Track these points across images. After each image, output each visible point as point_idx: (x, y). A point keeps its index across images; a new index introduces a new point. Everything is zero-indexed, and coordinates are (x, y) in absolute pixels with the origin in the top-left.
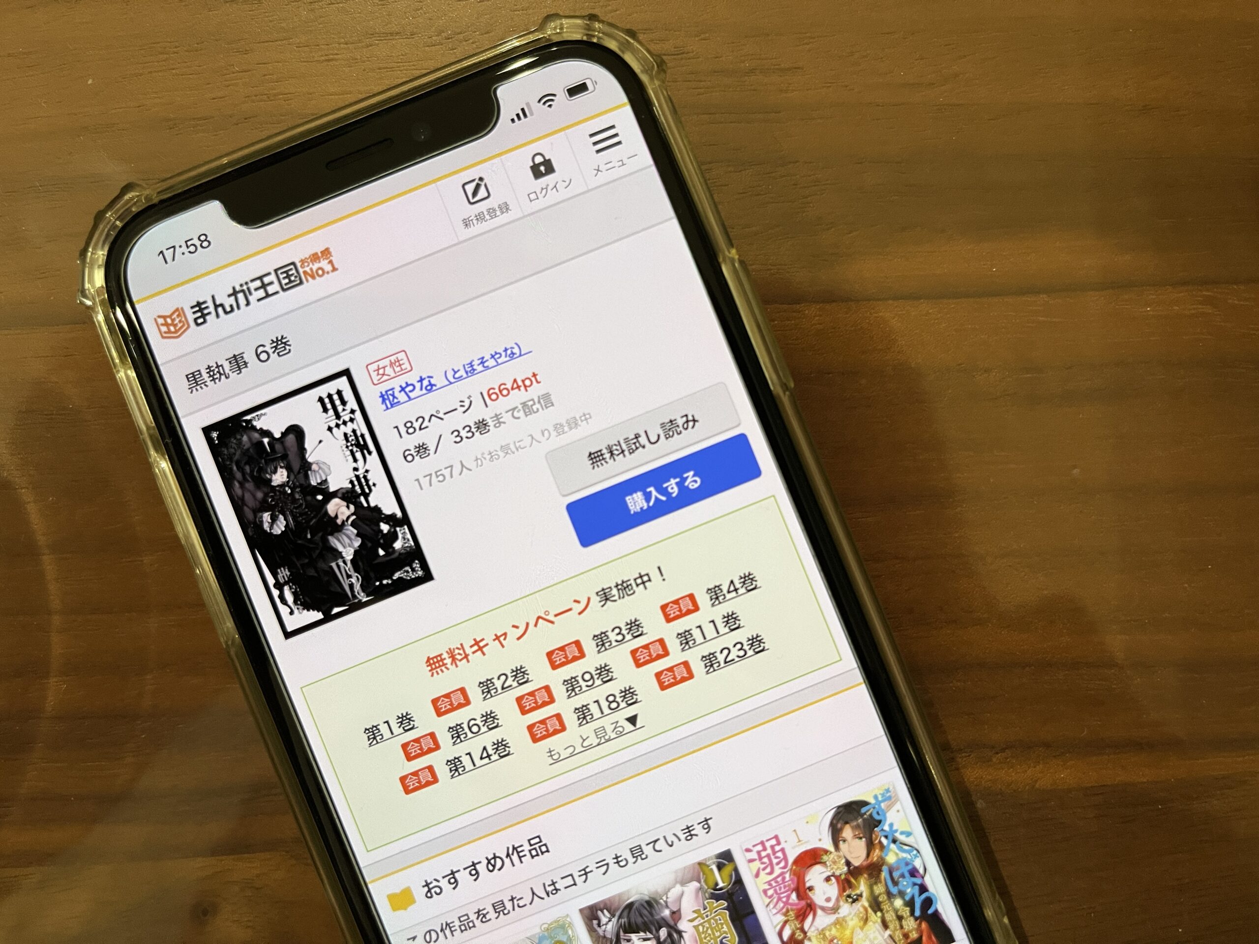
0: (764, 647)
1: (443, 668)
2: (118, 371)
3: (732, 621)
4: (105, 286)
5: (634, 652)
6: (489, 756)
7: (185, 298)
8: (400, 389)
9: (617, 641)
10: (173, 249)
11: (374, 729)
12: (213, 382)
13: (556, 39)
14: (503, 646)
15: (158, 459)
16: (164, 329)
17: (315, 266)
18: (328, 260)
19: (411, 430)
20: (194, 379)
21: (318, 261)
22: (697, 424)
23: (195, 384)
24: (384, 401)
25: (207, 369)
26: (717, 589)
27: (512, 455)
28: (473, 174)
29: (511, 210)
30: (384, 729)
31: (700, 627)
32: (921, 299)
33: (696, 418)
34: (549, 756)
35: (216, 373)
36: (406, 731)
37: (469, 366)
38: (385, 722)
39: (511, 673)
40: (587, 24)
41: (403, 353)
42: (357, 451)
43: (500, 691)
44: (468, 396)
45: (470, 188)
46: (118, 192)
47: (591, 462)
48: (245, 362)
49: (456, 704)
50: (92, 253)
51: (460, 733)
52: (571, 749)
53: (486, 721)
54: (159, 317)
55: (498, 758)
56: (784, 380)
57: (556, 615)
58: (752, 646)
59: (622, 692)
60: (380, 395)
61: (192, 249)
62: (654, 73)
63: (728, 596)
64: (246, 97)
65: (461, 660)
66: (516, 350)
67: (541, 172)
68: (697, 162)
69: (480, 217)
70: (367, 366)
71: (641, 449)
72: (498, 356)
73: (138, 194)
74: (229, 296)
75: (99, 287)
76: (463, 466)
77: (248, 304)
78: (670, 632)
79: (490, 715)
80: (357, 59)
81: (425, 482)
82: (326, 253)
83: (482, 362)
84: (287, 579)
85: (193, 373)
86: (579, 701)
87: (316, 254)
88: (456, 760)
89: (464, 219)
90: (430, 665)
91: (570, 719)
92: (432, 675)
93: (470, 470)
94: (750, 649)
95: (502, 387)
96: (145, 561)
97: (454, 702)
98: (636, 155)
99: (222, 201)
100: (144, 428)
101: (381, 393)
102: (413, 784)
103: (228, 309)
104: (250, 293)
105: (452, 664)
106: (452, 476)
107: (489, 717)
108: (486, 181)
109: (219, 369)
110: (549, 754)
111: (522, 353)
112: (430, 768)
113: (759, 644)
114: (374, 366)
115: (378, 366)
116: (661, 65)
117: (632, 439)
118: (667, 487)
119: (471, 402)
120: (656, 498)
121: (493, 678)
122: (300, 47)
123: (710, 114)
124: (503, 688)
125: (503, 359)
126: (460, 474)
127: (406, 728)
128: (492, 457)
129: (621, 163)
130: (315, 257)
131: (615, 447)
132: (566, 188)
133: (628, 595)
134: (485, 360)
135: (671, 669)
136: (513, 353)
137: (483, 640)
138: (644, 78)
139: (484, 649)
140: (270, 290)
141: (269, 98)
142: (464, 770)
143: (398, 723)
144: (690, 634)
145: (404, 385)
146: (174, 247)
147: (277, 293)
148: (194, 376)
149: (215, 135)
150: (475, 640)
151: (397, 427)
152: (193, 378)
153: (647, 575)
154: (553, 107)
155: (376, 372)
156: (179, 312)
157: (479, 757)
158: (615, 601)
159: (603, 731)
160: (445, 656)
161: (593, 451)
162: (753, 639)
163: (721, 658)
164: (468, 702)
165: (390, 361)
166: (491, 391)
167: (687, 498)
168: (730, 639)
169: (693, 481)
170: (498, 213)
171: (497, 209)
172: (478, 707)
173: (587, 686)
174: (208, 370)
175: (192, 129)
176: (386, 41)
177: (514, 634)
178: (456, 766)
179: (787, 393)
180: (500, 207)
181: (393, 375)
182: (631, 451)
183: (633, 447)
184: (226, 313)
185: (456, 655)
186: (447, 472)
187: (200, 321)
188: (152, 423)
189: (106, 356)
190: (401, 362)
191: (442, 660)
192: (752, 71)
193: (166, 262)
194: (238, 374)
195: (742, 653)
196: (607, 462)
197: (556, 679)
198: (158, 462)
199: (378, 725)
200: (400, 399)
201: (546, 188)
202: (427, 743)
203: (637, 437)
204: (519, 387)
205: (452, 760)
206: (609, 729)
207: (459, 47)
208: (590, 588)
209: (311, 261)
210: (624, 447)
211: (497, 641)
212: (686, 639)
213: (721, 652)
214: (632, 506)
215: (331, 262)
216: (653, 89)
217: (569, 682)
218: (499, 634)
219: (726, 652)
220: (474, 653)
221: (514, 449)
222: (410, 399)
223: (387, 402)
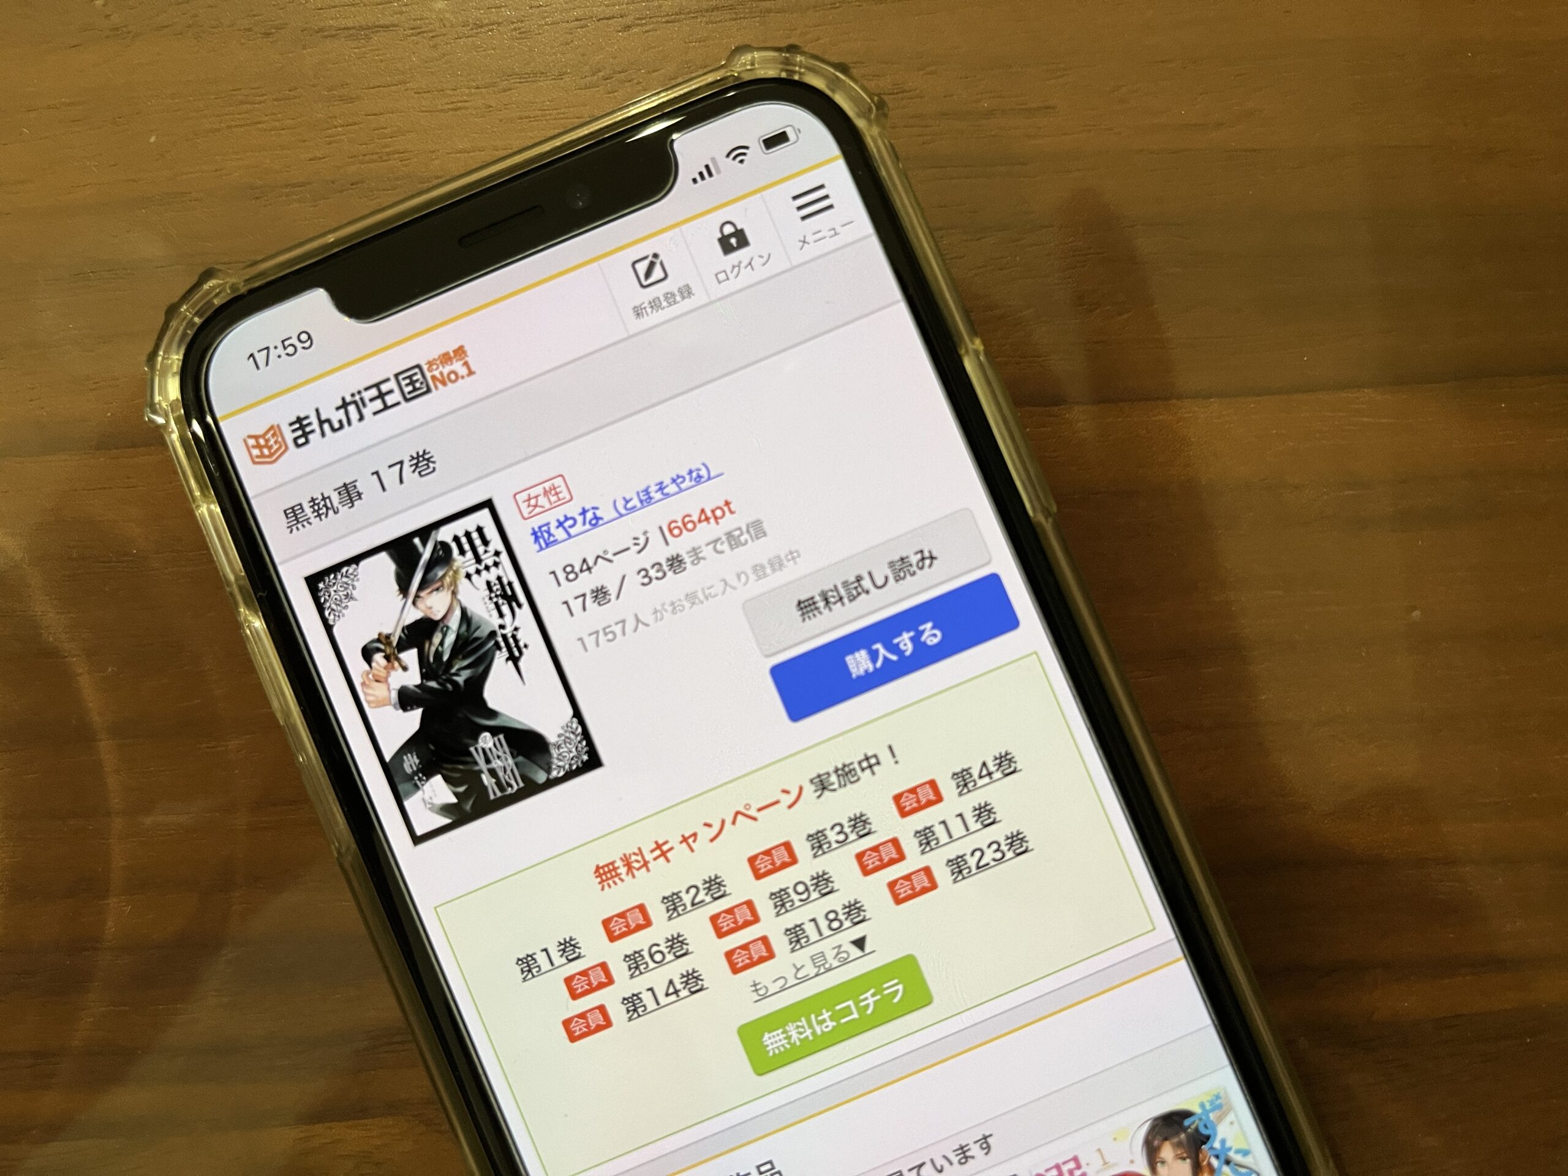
0: (1027, 848)
1: (616, 879)
2: (198, 507)
3: (985, 814)
4: (180, 398)
5: (860, 857)
6: (676, 992)
7: (282, 413)
8: (556, 524)
9: (838, 842)
10: (266, 351)
11: (529, 958)
12: (318, 519)
13: (747, 77)
14: (692, 850)
15: (250, 618)
16: (256, 452)
17: (446, 370)
18: (461, 362)
19: (571, 576)
20: (294, 515)
21: (449, 363)
22: (935, 562)
23: (295, 522)
24: (537, 539)
25: (310, 502)
26: (965, 773)
27: (700, 605)
28: (646, 249)
29: (693, 295)
30: (541, 958)
31: (944, 822)
32: (1211, 397)
33: (935, 554)
34: (753, 991)
35: (321, 507)
36: (570, 961)
37: (645, 493)
38: (543, 950)
39: (704, 884)
40: (786, 57)
41: (560, 479)
42: (503, 604)
43: (689, 908)
44: (642, 531)
45: (642, 267)
46: (194, 280)
47: (800, 613)
48: (358, 492)
49: (633, 925)
50: (164, 358)
51: (640, 963)
52: (782, 982)
53: (672, 947)
54: (250, 437)
55: (688, 993)
56: (1046, 504)
57: (759, 810)
58: (1012, 846)
59: (845, 907)
60: (531, 531)
61: (290, 350)
62: (873, 116)
63: (980, 783)
64: (352, 157)
65: (638, 869)
66: (704, 472)
67: (731, 245)
68: (929, 228)
69: (655, 304)
70: (515, 495)
71: (864, 595)
72: (680, 480)
73: (221, 282)
74: (338, 408)
75: (173, 400)
76: (638, 620)
77: (361, 418)
78: (905, 830)
79: (677, 939)
80: (490, 107)
81: (590, 641)
82: (460, 352)
83: (661, 487)
84: (415, 769)
85: (292, 508)
86: (791, 919)
87: (446, 354)
88: (635, 998)
89: (635, 307)
90: (600, 876)
91: (780, 944)
92: (603, 889)
93: (647, 625)
94: (1009, 849)
95: (687, 519)
96: (230, 747)
97: (631, 923)
98: (852, 222)
99: (328, 290)
100: (232, 577)
101: (533, 529)
102: (580, 1029)
103: (336, 425)
104: (364, 405)
105: (627, 874)
106: (624, 633)
107: (676, 941)
108: (661, 257)
109: (325, 502)
110: (753, 988)
111: (712, 474)
112: (602, 1009)
113: (1021, 843)
114: (524, 495)
115: (529, 495)
116: (881, 105)
117: (853, 583)
118: (898, 644)
119: (647, 540)
120: (886, 659)
121: (680, 892)
122: (419, 93)
123: (939, 167)
124: (693, 904)
125: (687, 484)
126: (635, 630)
127: (570, 958)
128: (674, 608)
129: (832, 232)
130: (446, 357)
131: (830, 594)
132: (764, 264)
133: (852, 783)
134: (664, 485)
135: (907, 878)
136: (699, 477)
137: (666, 843)
138: (861, 123)
139: (669, 855)
140: (390, 400)
141: (381, 158)
142: (645, 1009)
143: (559, 951)
144: (932, 832)
145: (562, 519)
146: (267, 348)
147: (398, 404)
148: (294, 511)
149: (316, 206)
150: (656, 843)
151: (553, 573)
152: (292, 514)
153: (875, 756)
154: (745, 163)
155: (526, 503)
156: (275, 430)
157: (664, 992)
158: (834, 790)
159: (823, 958)
160: (619, 863)
161: (803, 598)
162: (1012, 837)
163: (972, 862)
164: (648, 923)
165: (544, 488)
166: (673, 525)
167: (924, 657)
168: (983, 838)
169: (931, 635)
170: (678, 298)
171: (677, 293)
172: (661, 929)
173: (801, 900)
174: (312, 504)
175: (284, 198)
176: (528, 84)
177: (705, 834)
178: (634, 1005)
179: (1050, 520)
180: (680, 291)
181: (548, 506)
182: (851, 598)
183: (854, 592)
184: (334, 430)
185: (632, 862)
186: (618, 629)
187: (301, 441)
188: (241, 572)
189: (182, 485)
190: (558, 490)
191: (615, 869)
192: (989, 113)
193: (258, 367)
194: (350, 507)
195: (999, 855)
196: (820, 613)
197: (760, 892)
198: (249, 622)
199: (534, 954)
200: (556, 537)
201: (739, 266)
202: (598, 977)
203: (859, 579)
204: (707, 519)
205: (629, 998)
206: (830, 955)
207: (620, 90)
208: (802, 774)
209: (441, 362)
210: (843, 592)
211: (684, 845)
212: (927, 838)
213: (972, 854)
214: (854, 668)
215: (466, 364)
216: (872, 137)
217: (778, 895)
218: (687, 835)
219: (978, 854)
220: (655, 859)
221: (701, 597)
222: (570, 536)
223: (541, 541)
